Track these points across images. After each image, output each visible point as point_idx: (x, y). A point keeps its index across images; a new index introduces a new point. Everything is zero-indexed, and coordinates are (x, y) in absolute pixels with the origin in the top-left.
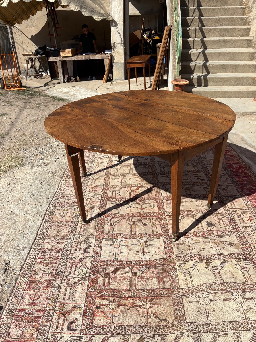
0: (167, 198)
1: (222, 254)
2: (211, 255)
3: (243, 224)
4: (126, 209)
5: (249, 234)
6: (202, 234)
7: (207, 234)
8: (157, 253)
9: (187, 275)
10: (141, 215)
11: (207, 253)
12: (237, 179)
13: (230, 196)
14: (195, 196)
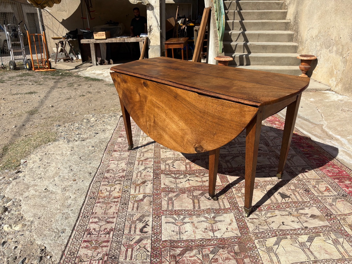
0: (229, 170)
1: (306, 228)
2: (295, 230)
3: (321, 195)
4: (184, 183)
5: (331, 205)
6: (277, 207)
7: (283, 206)
8: (229, 229)
9: (272, 254)
10: (203, 188)
11: (288, 228)
12: (300, 149)
13: (298, 166)
14: (260, 167)
